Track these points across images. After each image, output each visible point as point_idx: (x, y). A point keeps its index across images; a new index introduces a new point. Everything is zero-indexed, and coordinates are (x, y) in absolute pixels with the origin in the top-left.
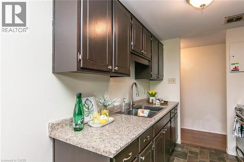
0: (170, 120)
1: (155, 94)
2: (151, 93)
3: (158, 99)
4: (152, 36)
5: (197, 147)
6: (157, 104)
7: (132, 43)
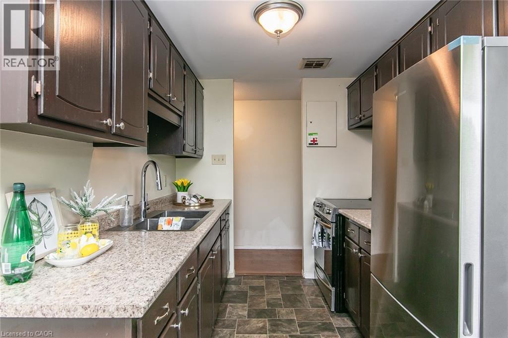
0: (220, 235)
1: (189, 185)
2: (179, 184)
3: (195, 196)
4: (186, 66)
5: (261, 277)
6: (194, 205)
7: (151, 75)
